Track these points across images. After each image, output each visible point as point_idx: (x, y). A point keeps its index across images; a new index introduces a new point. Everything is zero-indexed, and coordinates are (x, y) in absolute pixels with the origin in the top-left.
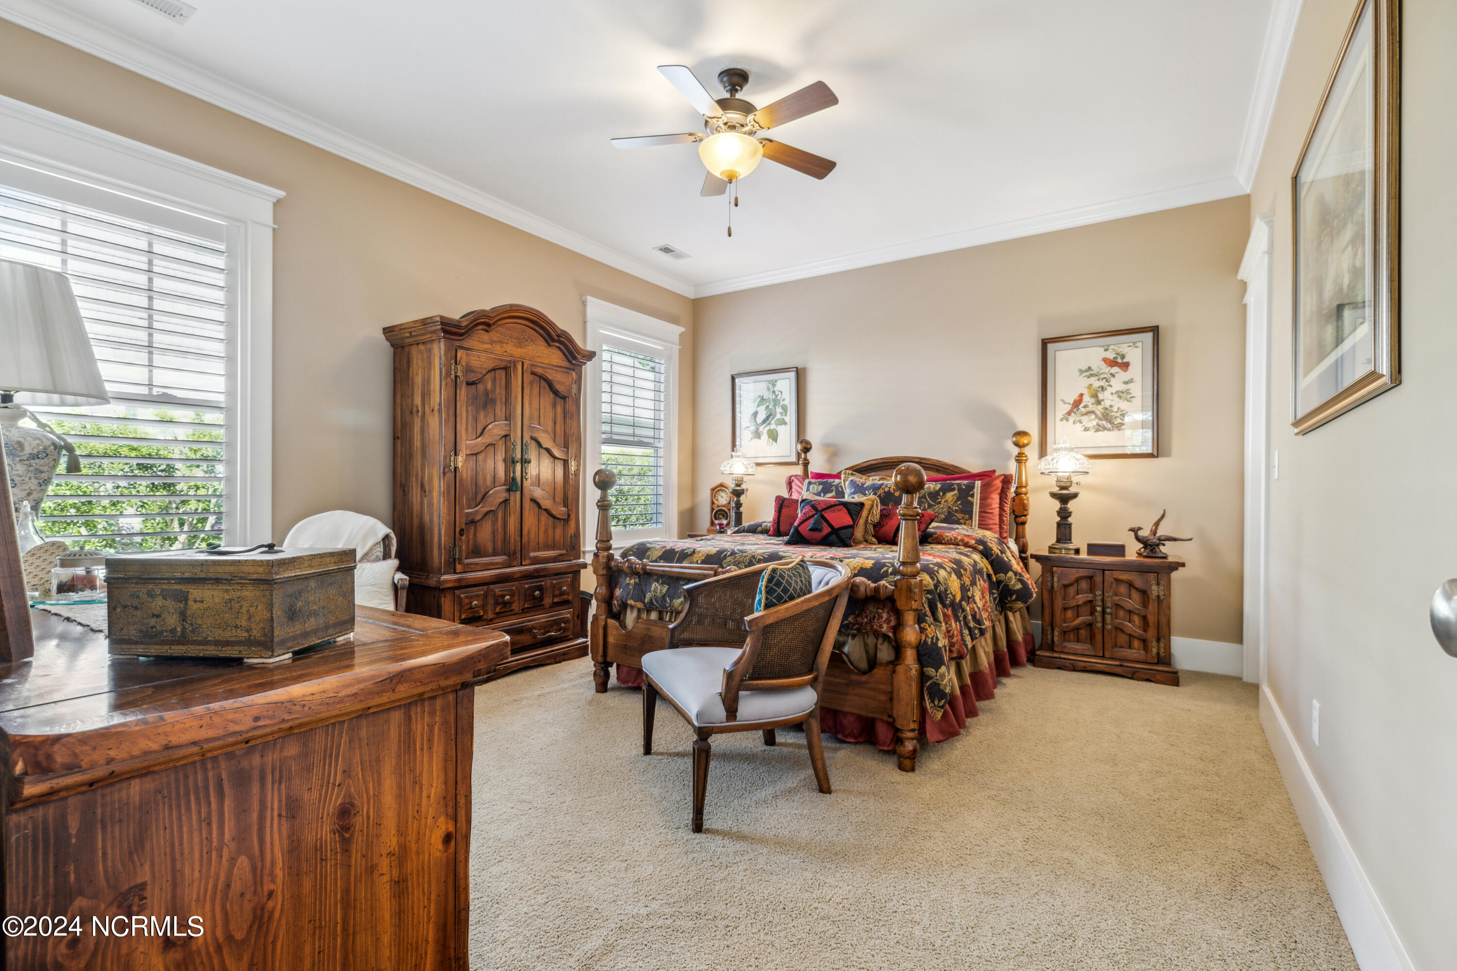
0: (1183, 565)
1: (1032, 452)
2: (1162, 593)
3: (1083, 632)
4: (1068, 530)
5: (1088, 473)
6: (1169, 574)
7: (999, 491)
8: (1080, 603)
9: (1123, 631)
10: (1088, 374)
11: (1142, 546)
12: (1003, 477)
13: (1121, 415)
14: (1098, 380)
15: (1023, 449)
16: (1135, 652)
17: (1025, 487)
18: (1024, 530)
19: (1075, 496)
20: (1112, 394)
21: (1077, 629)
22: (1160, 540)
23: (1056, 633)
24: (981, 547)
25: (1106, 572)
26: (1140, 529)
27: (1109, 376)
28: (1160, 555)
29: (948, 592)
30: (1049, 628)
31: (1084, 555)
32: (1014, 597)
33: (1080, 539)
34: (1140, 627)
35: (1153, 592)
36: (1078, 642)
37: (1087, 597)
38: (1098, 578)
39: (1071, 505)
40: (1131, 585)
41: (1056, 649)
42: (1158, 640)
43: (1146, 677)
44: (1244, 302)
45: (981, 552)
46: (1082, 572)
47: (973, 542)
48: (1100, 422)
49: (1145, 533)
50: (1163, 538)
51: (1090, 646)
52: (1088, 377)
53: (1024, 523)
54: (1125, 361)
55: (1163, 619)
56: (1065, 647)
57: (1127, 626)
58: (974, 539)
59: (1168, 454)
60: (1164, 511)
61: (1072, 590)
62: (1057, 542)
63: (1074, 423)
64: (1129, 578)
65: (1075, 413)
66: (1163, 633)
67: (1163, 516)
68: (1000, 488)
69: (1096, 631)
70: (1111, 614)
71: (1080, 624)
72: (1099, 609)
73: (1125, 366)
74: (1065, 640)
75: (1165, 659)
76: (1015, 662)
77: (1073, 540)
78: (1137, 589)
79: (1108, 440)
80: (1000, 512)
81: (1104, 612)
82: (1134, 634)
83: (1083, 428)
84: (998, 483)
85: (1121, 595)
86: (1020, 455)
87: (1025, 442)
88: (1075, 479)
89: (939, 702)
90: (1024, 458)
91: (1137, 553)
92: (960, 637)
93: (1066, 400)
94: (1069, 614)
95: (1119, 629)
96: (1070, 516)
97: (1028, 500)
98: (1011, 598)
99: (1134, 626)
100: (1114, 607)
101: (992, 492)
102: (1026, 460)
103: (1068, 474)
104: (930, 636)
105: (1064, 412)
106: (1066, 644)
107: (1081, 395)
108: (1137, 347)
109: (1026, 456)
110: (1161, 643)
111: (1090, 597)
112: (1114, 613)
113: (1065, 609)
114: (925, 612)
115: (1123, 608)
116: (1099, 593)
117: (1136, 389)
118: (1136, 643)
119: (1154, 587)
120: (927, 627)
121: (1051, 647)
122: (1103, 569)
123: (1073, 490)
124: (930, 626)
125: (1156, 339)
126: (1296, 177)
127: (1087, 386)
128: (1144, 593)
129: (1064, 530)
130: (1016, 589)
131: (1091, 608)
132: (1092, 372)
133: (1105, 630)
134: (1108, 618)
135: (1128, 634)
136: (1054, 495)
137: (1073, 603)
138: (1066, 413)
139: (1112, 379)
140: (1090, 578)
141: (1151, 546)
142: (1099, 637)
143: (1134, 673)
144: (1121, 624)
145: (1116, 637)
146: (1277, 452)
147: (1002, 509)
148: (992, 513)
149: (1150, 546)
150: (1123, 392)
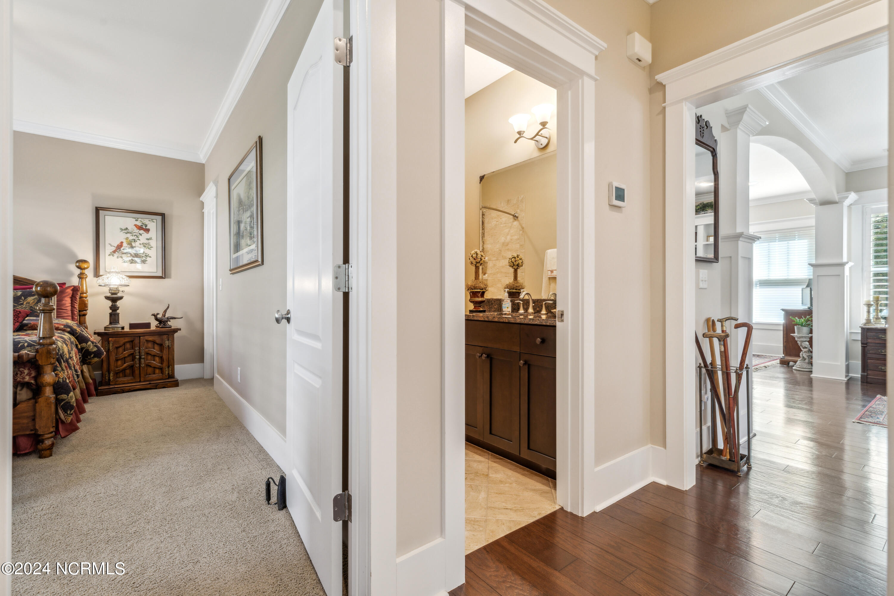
0: (180, 329)
1: (89, 273)
2: (170, 344)
3: (128, 371)
4: (117, 316)
5: (129, 286)
6: (173, 335)
7: (70, 296)
8: (126, 355)
9: (150, 366)
10: (126, 231)
11: (158, 322)
12: (73, 287)
13: (145, 256)
14: (132, 236)
15: (84, 270)
16: (158, 374)
17: (86, 293)
18: (85, 319)
19: (121, 298)
20: (140, 244)
21: (124, 370)
22: (168, 319)
23: (111, 375)
24: (69, 329)
25: (141, 337)
26: (158, 314)
27: (138, 234)
28: (168, 326)
29: (64, 354)
30: (107, 373)
31: (127, 329)
32: (92, 356)
33: (124, 322)
34: (159, 363)
35: (166, 344)
36: (125, 377)
37: (131, 352)
38: (137, 341)
39: (119, 303)
40: (154, 342)
41: (111, 383)
42: (169, 367)
43: (163, 386)
44: (203, 211)
45: (69, 332)
46: (127, 339)
47: (63, 327)
48: (133, 259)
49: (159, 316)
50: (169, 318)
51: (132, 378)
52: (126, 233)
53: (85, 315)
54: (147, 228)
55: (170, 357)
56: (117, 381)
57: (152, 363)
58: (62, 325)
59: (169, 277)
60: (169, 305)
61: (121, 350)
62: (109, 324)
63: (118, 257)
64: (154, 339)
65: (118, 252)
66: (171, 364)
67: (168, 307)
68: (71, 294)
69: (136, 369)
70: (144, 359)
71: (126, 367)
72: (137, 357)
73: (147, 230)
74: (117, 378)
75: (171, 376)
76: (90, 395)
77: (120, 322)
78: (157, 344)
79: (139, 268)
80: (71, 308)
81: (140, 358)
82: (156, 367)
83: (123, 261)
84: (69, 291)
85: (149, 348)
86: (81, 274)
87: (86, 266)
88: (121, 289)
89: (70, 412)
90: (85, 276)
91: (156, 326)
92: (73, 378)
93: (113, 244)
94: (119, 363)
95: (148, 365)
96: (118, 309)
97: (88, 301)
98: (90, 356)
99: (156, 363)
100: (146, 355)
101: (65, 296)
102: (86, 277)
103: (116, 286)
104: (62, 378)
105: (111, 251)
106: (118, 379)
107: (122, 243)
108: (154, 222)
109: (86, 275)
110: (170, 368)
111: (132, 351)
112: (146, 357)
113: (117, 360)
114: (56, 365)
115: (151, 354)
116: (137, 348)
117: (153, 243)
118: (157, 371)
119: (167, 342)
120: (59, 373)
121: (108, 383)
122: (139, 335)
123: (119, 295)
124: (60, 372)
125: (163, 220)
126: (230, 179)
127: (125, 238)
128: (161, 345)
129: (114, 316)
130: (93, 351)
131: (133, 357)
132: (128, 231)
133: (141, 367)
134: (142, 361)
135: (153, 367)
136: (107, 298)
137: (122, 356)
138: (113, 252)
139: (140, 236)
140: (132, 341)
141: (164, 322)
142: (137, 372)
143: (157, 386)
144: (149, 362)
145: (147, 370)
146: (221, 279)
147: (72, 306)
148: (67, 309)
149: (162, 322)
150: (146, 244)
